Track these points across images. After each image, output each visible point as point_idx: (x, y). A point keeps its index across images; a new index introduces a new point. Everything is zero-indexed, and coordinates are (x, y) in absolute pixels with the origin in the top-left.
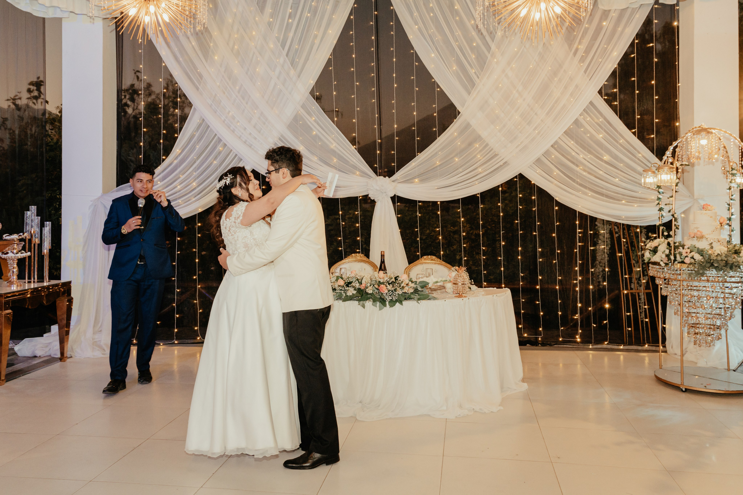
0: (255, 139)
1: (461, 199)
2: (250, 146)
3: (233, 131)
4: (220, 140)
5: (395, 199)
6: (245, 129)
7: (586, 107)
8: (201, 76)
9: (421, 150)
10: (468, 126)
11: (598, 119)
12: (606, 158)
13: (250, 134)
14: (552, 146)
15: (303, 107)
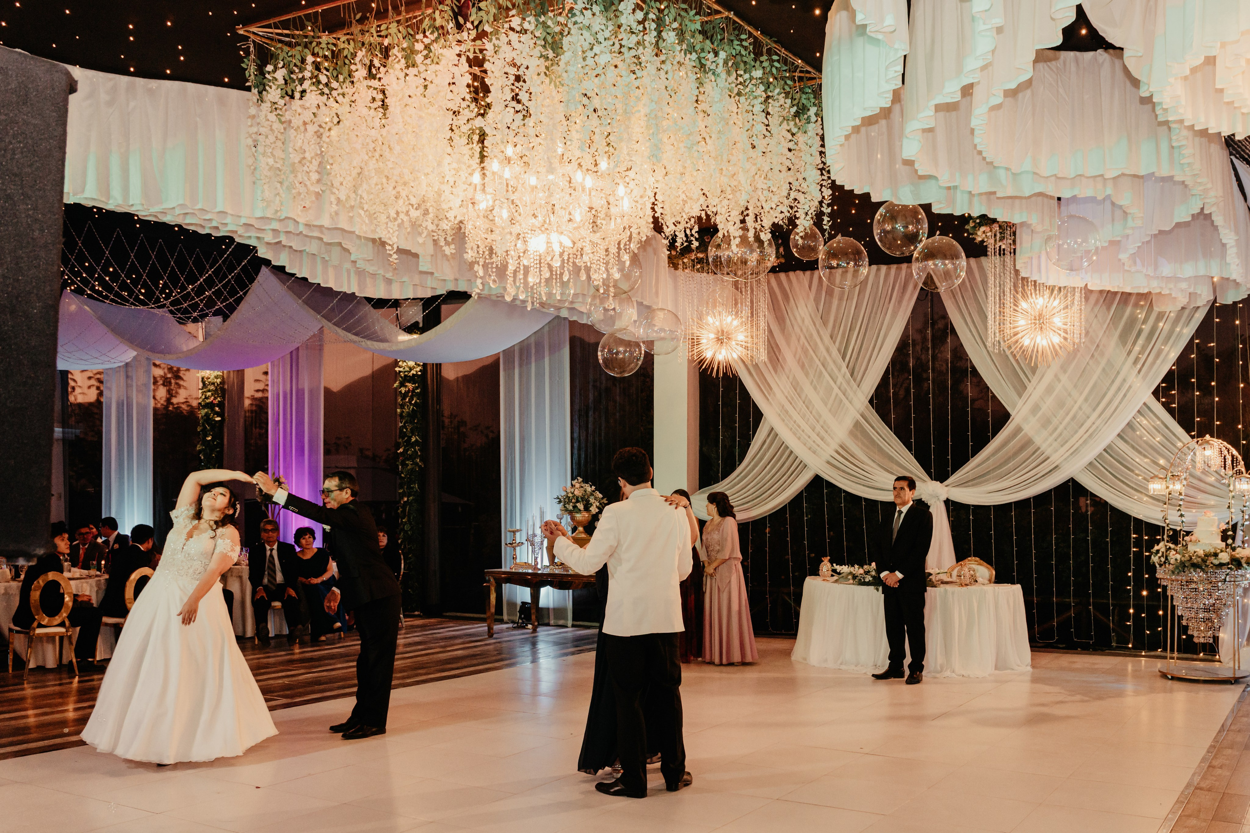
0: (819, 446)
1: (1015, 502)
2: (814, 452)
3: (799, 439)
4: (787, 447)
5: (947, 502)
6: (809, 437)
7: (1141, 408)
8: (771, 388)
9: (974, 454)
10: (1019, 430)
11: (1153, 421)
12: (1162, 462)
13: (814, 442)
14: (1105, 450)
15: (863, 416)
